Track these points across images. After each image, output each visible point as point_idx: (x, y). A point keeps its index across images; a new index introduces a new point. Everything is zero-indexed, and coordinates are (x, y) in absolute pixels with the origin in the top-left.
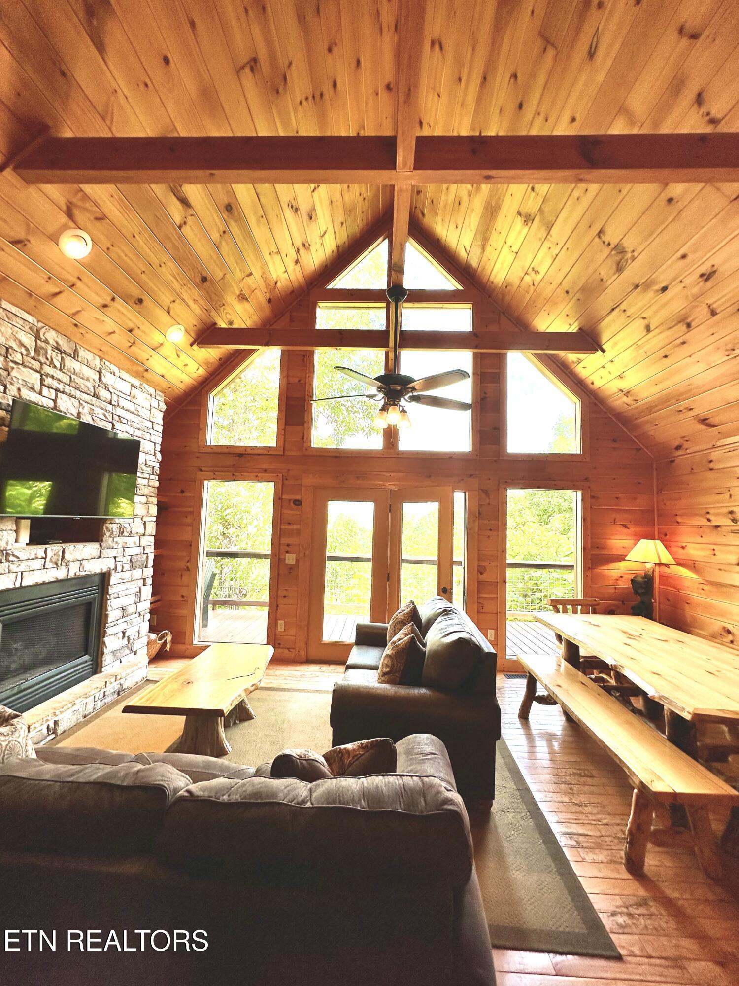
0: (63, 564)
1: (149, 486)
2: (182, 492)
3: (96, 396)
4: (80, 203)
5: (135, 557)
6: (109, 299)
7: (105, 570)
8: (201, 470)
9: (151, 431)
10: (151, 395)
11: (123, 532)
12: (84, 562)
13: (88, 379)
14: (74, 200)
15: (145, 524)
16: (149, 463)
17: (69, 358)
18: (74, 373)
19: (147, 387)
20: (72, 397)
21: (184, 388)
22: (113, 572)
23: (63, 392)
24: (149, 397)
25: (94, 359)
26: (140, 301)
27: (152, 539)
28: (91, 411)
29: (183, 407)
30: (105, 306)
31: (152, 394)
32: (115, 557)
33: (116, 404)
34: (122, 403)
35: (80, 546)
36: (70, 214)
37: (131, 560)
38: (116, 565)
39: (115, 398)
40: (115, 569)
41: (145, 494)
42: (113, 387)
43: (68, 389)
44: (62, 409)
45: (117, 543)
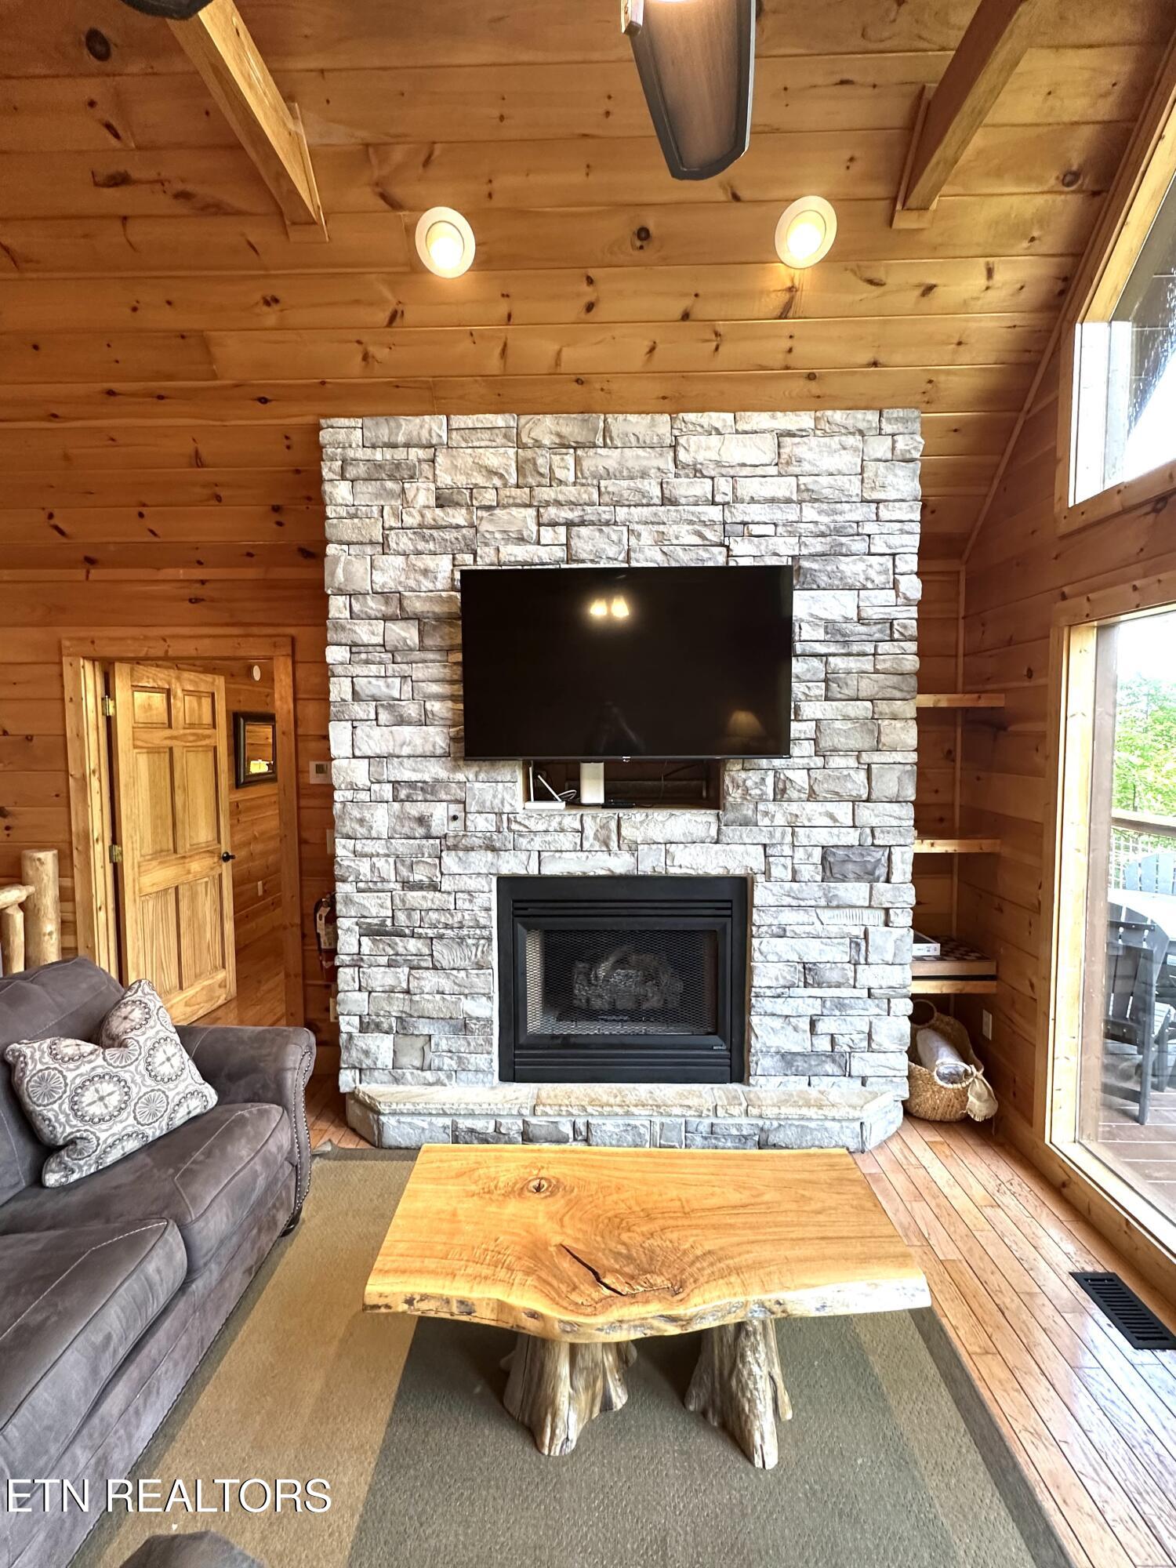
0: (624, 847)
1: (876, 672)
2: (1030, 674)
3: (667, 501)
4: (386, 171)
5: (841, 852)
6: (584, 287)
7: (738, 871)
8: (1064, 597)
9: (869, 528)
10: (861, 433)
11: (784, 791)
12: (672, 848)
13: (644, 475)
14: (377, 174)
15: (869, 771)
16: (869, 613)
17: (591, 452)
18: (609, 475)
19: (838, 416)
20: (607, 523)
21: (992, 358)
22: (760, 878)
23: (582, 523)
24: (853, 441)
25: (653, 424)
26: (643, 234)
27: (908, 812)
28: (661, 540)
29: (1029, 411)
30: (590, 307)
31: (862, 426)
32: (765, 846)
33: (729, 498)
34: (750, 487)
35: (659, 815)
36: (394, 205)
37: (824, 858)
38: (768, 864)
39: (724, 485)
40: (767, 873)
41: (862, 695)
42: (718, 464)
43: (590, 513)
44: (584, 556)
45: (766, 814)
